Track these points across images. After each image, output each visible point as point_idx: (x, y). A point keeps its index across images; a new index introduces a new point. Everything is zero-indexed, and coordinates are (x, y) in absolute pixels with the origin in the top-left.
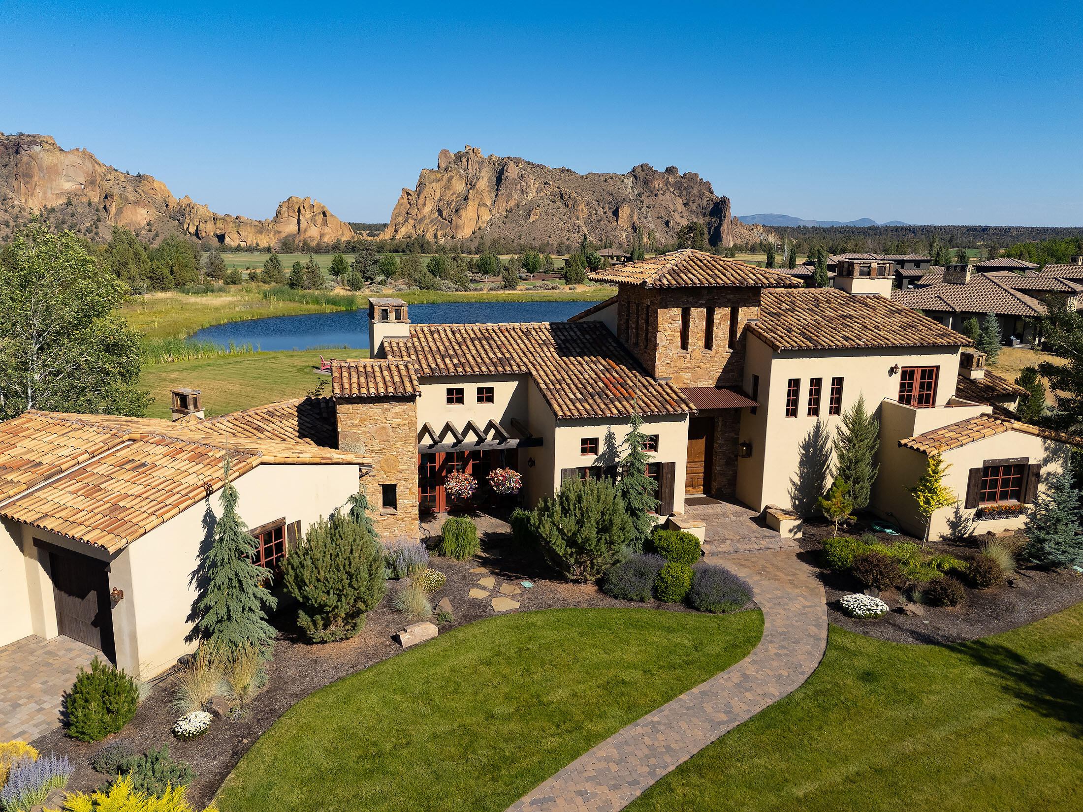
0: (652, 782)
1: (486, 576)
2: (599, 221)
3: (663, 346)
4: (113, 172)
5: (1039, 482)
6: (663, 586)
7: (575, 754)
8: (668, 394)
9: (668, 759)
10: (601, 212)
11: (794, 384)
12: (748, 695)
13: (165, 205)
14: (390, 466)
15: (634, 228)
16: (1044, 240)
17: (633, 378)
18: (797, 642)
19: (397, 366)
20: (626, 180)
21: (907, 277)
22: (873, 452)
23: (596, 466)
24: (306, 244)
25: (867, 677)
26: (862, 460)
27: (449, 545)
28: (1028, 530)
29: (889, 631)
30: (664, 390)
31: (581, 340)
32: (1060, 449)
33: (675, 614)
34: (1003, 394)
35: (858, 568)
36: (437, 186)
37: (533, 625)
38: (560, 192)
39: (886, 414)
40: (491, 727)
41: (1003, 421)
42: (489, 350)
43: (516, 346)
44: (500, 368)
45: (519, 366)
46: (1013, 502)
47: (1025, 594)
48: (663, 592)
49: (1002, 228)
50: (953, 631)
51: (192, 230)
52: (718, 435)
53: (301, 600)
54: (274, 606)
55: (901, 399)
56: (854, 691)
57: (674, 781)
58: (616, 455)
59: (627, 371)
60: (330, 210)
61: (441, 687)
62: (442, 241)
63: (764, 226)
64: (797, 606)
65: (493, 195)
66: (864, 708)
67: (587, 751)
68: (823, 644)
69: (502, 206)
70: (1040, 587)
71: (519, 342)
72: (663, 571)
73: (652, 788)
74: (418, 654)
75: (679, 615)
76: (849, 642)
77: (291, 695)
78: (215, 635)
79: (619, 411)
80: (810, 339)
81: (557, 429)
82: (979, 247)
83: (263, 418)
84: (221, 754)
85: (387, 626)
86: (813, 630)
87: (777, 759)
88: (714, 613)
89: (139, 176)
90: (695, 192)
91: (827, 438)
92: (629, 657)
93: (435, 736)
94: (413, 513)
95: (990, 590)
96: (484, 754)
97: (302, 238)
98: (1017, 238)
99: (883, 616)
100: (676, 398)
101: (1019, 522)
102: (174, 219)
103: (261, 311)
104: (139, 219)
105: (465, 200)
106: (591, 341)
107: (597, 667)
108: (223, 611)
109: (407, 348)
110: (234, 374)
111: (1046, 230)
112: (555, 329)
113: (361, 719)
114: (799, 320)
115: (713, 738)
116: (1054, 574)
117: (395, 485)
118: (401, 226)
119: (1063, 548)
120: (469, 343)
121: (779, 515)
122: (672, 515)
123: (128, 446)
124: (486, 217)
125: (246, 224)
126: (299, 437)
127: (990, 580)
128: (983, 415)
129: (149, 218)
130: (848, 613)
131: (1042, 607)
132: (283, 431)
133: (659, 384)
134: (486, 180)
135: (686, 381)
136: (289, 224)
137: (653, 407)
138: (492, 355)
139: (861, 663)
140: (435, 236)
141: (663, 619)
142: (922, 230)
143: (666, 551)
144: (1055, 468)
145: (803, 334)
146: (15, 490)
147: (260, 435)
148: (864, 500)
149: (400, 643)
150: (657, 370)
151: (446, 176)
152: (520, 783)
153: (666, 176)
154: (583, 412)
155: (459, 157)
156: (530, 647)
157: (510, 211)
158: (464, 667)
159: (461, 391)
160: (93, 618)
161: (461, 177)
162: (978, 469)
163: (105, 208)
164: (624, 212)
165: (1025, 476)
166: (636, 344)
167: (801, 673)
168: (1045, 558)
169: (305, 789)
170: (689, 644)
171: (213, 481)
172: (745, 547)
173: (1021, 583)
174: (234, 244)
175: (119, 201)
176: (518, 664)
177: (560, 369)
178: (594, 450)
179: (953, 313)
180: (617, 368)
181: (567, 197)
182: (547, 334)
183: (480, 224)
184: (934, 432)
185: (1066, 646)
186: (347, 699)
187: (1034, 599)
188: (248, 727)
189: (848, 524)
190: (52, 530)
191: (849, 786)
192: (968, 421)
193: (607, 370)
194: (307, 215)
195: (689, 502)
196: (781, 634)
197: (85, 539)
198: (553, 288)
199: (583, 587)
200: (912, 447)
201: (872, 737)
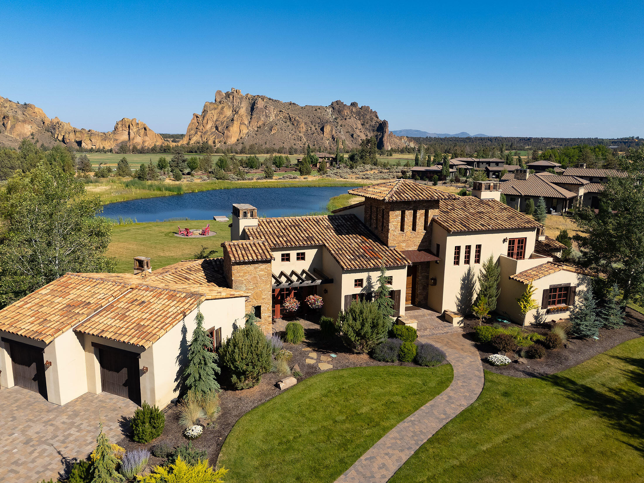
0: (418, 448)
1: (312, 352)
2: (313, 134)
3: (392, 230)
4: (9, 102)
5: (575, 295)
6: (403, 354)
7: (380, 437)
8: (396, 255)
9: (422, 437)
10: (314, 128)
11: (458, 248)
12: (453, 406)
13: (42, 123)
14: (258, 296)
15: (333, 138)
16: (561, 145)
17: (377, 246)
18: (470, 379)
19: (258, 244)
20: (328, 110)
21: (492, 171)
22: (497, 282)
23: (362, 293)
24: (134, 147)
25: (506, 394)
26: (492, 287)
27: (290, 337)
28: (571, 319)
29: (512, 372)
30: (393, 253)
31: (345, 225)
32: (585, 278)
33: (410, 368)
34: (555, 248)
35: (495, 341)
36: (214, 112)
37: (342, 376)
38: (289, 116)
39: (502, 262)
40: (337, 426)
41: (558, 265)
42: (300, 232)
43: (314, 230)
44: (309, 243)
45: (318, 241)
46: (563, 305)
47: (572, 351)
48: (403, 357)
49: (538, 139)
50: (542, 371)
51: (60, 138)
52: (419, 274)
53: (234, 369)
54: (220, 372)
55: (509, 255)
56: (501, 401)
57: (428, 446)
58: (372, 287)
59: (373, 243)
60: (148, 126)
61: (307, 409)
62: (218, 145)
63: (407, 137)
64: (467, 361)
65: (249, 118)
66: (506, 409)
67: (385, 435)
68: (483, 380)
69: (255, 124)
70: (579, 348)
71: (315, 227)
72: (402, 347)
73: (419, 450)
74: (291, 392)
75: (412, 368)
76: (494, 378)
77: (235, 416)
78: (193, 388)
79: (373, 265)
80: (465, 226)
81: (343, 275)
82: (527, 149)
83: (187, 272)
84: (212, 445)
85: (270, 380)
86: (477, 373)
87: (472, 434)
88: (429, 367)
89: (25, 104)
90: (368, 117)
91: (474, 275)
92: (393, 390)
93: (312, 432)
94: (269, 320)
95: (556, 350)
96: (337, 440)
97: (131, 143)
98: (547, 144)
99: (508, 365)
100: (400, 257)
101: (566, 315)
102: (48, 131)
103: (128, 196)
104: (25, 132)
105: (232, 120)
106: (351, 225)
107: (379, 395)
108: (197, 376)
109: (258, 232)
110: (129, 238)
111: (562, 140)
112: (331, 219)
113: (273, 425)
114: (458, 215)
115: (441, 426)
116: (585, 341)
117: (260, 306)
118: (193, 136)
119: (589, 328)
120: (289, 228)
121: (452, 315)
122: (400, 317)
123: (130, 292)
124: (245, 131)
125: (95, 134)
126: (207, 282)
127: (556, 345)
128: (548, 262)
129: (32, 131)
130: (492, 364)
131: (581, 358)
132: (199, 279)
133: (390, 250)
134: (244, 109)
135: (403, 248)
136: (123, 135)
137: (390, 263)
138: (303, 236)
139: (502, 388)
140: (214, 142)
141: (405, 370)
142: (495, 140)
143: (401, 336)
144: (583, 288)
145: (461, 223)
146: (82, 318)
147: (188, 282)
148: (493, 307)
149: (280, 388)
150: (389, 242)
151: (220, 106)
152: (358, 451)
153: (351, 108)
154: (357, 266)
155: (228, 95)
156: (344, 387)
157: (260, 127)
158: (315, 399)
159: (288, 255)
160: (124, 382)
161: (229, 107)
162: (547, 290)
163: (4, 124)
164: (327, 129)
165: (569, 292)
166: (376, 228)
167: (475, 394)
168: (581, 333)
169: (259, 459)
170: (420, 382)
171: (186, 310)
172: (437, 332)
173: (570, 346)
174: (89, 147)
175: (13, 120)
176: (341, 396)
177: (339, 242)
178: (361, 285)
179: (521, 196)
180: (368, 241)
181: (293, 120)
182: (328, 222)
183: (241, 135)
184: (526, 271)
185: (593, 376)
186: (263, 417)
187: (577, 354)
188: (219, 432)
189: (485, 318)
190: (110, 338)
191: (505, 444)
192: (541, 266)
193: (363, 242)
194: (134, 129)
195: (407, 309)
196: (462, 376)
197: (131, 342)
198: (294, 178)
199: (362, 356)
200: (516, 280)
201: (512, 422)
